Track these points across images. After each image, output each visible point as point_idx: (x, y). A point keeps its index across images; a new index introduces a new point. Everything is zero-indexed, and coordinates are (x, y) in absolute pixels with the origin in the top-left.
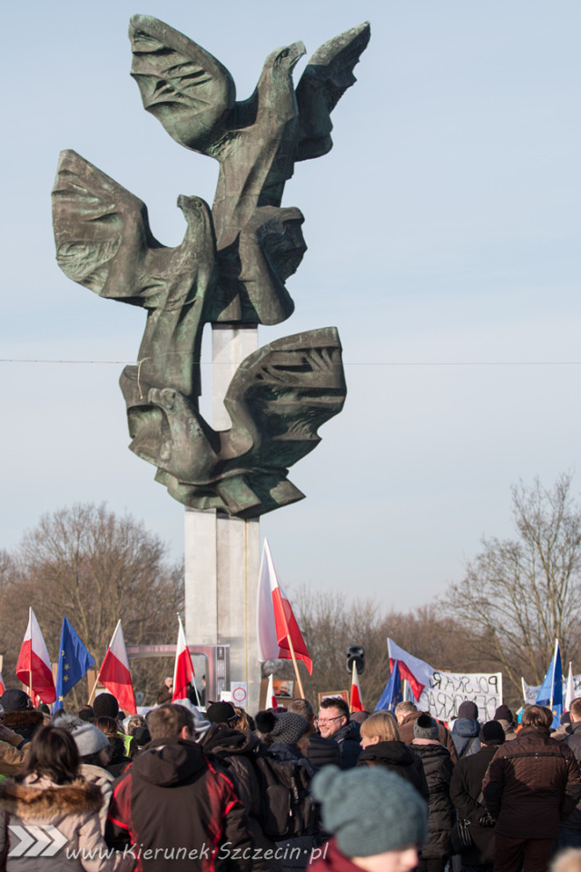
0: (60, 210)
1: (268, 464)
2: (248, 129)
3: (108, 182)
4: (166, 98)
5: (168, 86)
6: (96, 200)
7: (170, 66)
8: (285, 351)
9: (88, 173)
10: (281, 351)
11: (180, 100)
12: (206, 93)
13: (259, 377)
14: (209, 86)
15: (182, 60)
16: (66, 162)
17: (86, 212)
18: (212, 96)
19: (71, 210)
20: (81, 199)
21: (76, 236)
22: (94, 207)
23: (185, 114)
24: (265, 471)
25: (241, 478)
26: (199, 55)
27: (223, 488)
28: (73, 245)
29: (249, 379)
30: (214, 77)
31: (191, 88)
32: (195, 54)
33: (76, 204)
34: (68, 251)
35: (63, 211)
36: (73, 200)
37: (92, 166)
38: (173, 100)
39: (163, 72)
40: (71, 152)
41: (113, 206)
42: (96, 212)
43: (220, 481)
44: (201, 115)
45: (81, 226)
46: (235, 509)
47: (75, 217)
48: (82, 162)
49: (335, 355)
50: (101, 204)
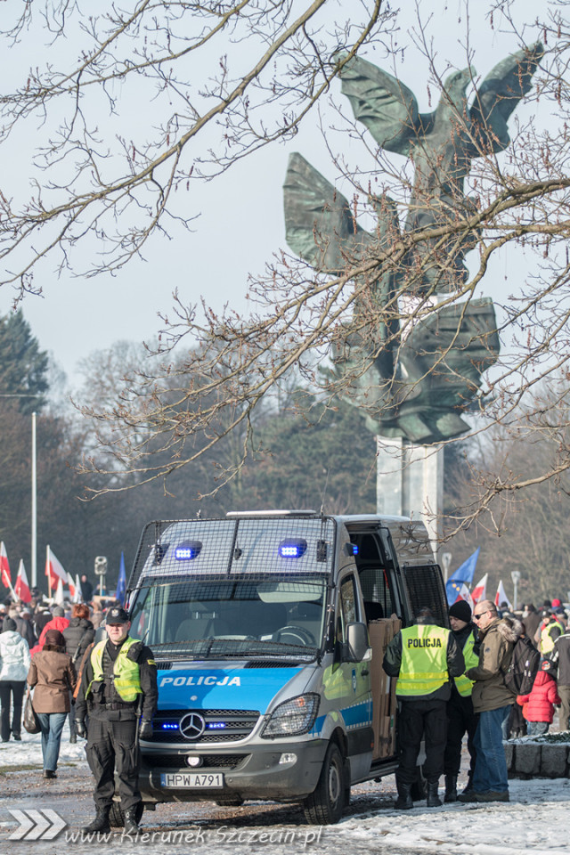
0: (288, 200)
1: (438, 403)
2: (430, 137)
3: (320, 181)
4: (367, 113)
5: (366, 105)
6: (313, 194)
7: (367, 89)
8: (449, 317)
9: (307, 172)
10: (445, 317)
11: (377, 115)
12: (394, 111)
13: (427, 337)
14: (397, 105)
15: (375, 85)
16: (292, 163)
17: (308, 203)
18: (399, 114)
19: (296, 201)
20: (304, 192)
21: (299, 222)
22: (313, 200)
23: (383, 125)
24: (437, 409)
25: (416, 415)
26: (387, 82)
27: (401, 422)
28: (297, 229)
29: (419, 340)
30: (399, 99)
31: (384, 107)
32: (384, 81)
33: (299, 197)
34: (294, 233)
35: (291, 201)
36: (299, 193)
37: (311, 167)
38: (372, 114)
39: (362, 94)
40: (297, 155)
41: (323, 201)
42: (314, 203)
43: (399, 417)
44: (391, 128)
45: (303, 215)
46: (413, 439)
47: (299, 206)
48: (304, 164)
49: (490, 319)
50: (317, 198)
